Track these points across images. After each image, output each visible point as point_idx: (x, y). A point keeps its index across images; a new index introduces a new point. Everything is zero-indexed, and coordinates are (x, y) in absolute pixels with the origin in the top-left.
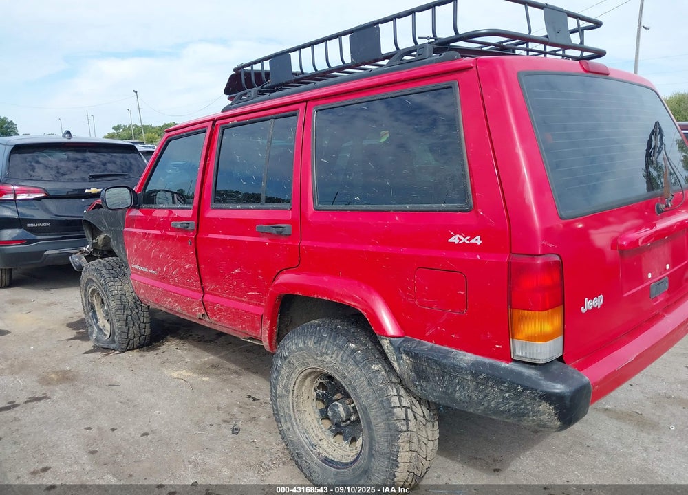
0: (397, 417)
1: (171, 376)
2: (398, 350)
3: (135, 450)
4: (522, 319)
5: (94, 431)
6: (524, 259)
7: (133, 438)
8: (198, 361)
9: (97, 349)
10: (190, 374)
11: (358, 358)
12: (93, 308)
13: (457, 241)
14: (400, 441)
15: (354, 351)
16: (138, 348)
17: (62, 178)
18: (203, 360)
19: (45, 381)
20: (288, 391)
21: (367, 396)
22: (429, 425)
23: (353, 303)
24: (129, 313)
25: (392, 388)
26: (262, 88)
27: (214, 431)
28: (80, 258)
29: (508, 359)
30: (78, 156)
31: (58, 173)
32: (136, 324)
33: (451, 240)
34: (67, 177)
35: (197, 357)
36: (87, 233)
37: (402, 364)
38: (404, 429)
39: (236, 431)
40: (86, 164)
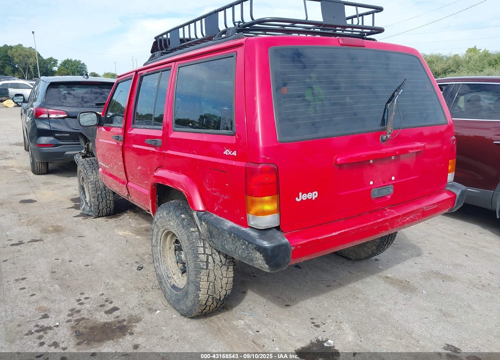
0: (201, 260)
1: (118, 234)
2: (200, 219)
3: (78, 273)
4: (253, 203)
5: (60, 261)
6: (252, 165)
7: (79, 267)
8: (138, 227)
9: (82, 215)
10: (130, 234)
11: (185, 224)
12: (83, 189)
13: (227, 154)
14: (201, 274)
15: (183, 219)
16: (105, 216)
17: (84, 105)
18: (142, 226)
19: (45, 231)
20: (157, 243)
21: (187, 247)
22: (225, 268)
23: (181, 190)
24: (100, 193)
25: (200, 243)
26: (166, 51)
27: (127, 267)
28: (79, 157)
29: (246, 226)
30: (98, 90)
31: (83, 101)
32: (104, 200)
33: (225, 153)
34: (89, 104)
35: (140, 224)
36: (82, 142)
37: (203, 228)
38: (205, 267)
39: (140, 268)
40: (103, 96)
